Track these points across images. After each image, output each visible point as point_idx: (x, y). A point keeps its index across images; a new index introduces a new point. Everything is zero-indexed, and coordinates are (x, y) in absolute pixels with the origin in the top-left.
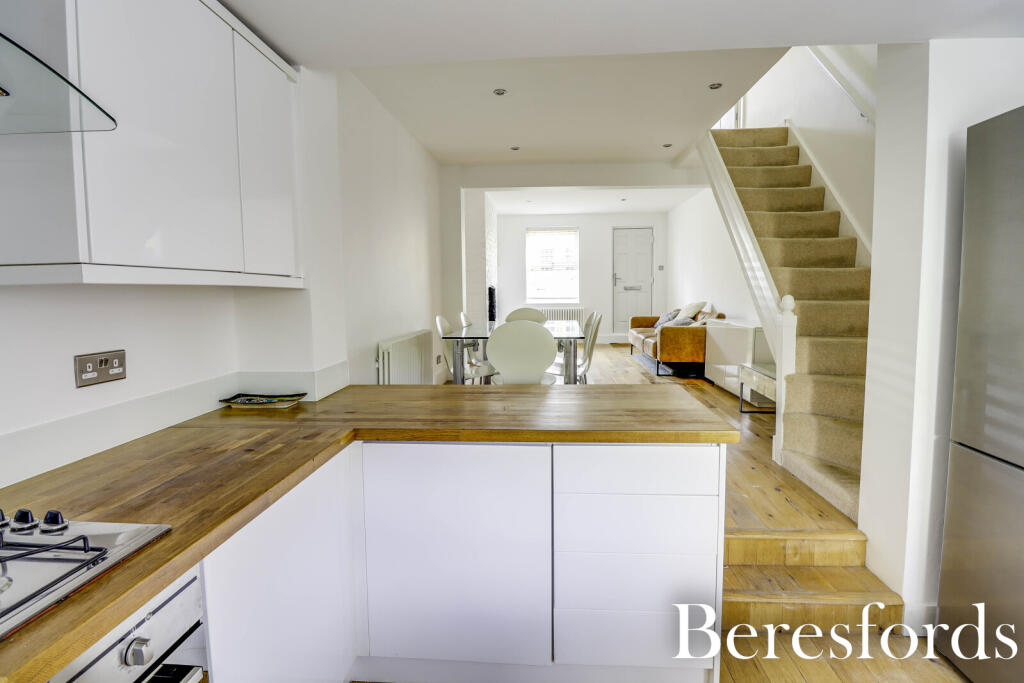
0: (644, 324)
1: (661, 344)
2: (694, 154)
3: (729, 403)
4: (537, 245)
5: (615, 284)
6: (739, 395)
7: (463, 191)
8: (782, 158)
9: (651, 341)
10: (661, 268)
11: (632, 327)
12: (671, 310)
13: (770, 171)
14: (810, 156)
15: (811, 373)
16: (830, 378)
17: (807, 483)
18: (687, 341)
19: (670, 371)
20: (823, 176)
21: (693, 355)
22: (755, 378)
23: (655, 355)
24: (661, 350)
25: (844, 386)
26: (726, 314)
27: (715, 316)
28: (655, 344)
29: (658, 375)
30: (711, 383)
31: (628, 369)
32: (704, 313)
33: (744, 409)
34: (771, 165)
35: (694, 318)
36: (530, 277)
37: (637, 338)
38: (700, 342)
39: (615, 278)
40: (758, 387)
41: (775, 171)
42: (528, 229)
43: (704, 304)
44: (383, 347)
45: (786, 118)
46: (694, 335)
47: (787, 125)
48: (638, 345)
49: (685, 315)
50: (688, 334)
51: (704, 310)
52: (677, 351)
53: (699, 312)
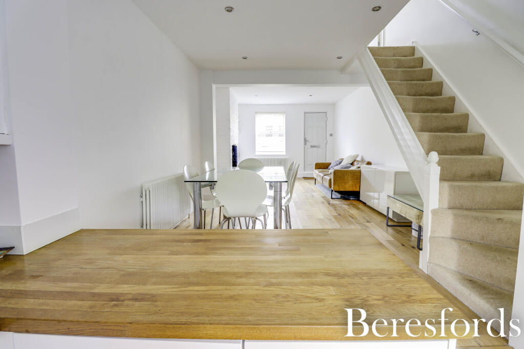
0: (323, 167)
1: (334, 180)
2: (356, 63)
3: (379, 219)
4: (263, 122)
5: (305, 144)
6: (386, 214)
7: (214, 86)
8: (413, 64)
9: (328, 178)
10: (331, 135)
11: (316, 169)
12: (338, 159)
13: (406, 71)
14: (431, 62)
15: (451, 208)
16: (465, 213)
17: (452, 292)
18: (350, 178)
19: (339, 196)
20: (440, 74)
21: (353, 187)
22: (398, 205)
23: (330, 186)
24: (334, 184)
25: (476, 218)
26: (371, 162)
27: (366, 163)
28: (330, 180)
29: (332, 198)
30: (364, 204)
31: (313, 194)
32: (358, 161)
33: (389, 224)
34: (405, 68)
35: (352, 164)
36: (258, 140)
37: (319, 176)
38: (357, 179)
39: (305, 140)
40: (400, 212)
41: (409, 71)
42: (256, 113)
43: (357, 156)
44: (145, 187)
45: (413, 41)
46: (353, 175)
47: (414, 45)
48: (319, 179)
49: (347, 162)
50: (349, 174)
51: (358, 159)
52: (343, 184)
53: (355, 160)
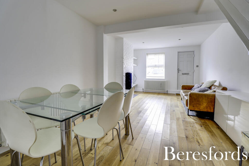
0: (187, 88)
5: (178, 72)
9: (186, 98)
10: (197, 66)
11: (182, 89)
19: (195, 114)
21: (207, 108)
23: (187, 106)
24: (190, 103)
27: (221, 88)
29: (188, 115)
32: (215, 86)
35: (210, 88)
36: (148, 70)
39: (178, 70)
42: (147, 54)
43: (215, 81)
46: (208, 98)
49: (205, 86)
50: (204, 97)
51: (215, 84)
52: (198, 105)
53: (213, 85)
